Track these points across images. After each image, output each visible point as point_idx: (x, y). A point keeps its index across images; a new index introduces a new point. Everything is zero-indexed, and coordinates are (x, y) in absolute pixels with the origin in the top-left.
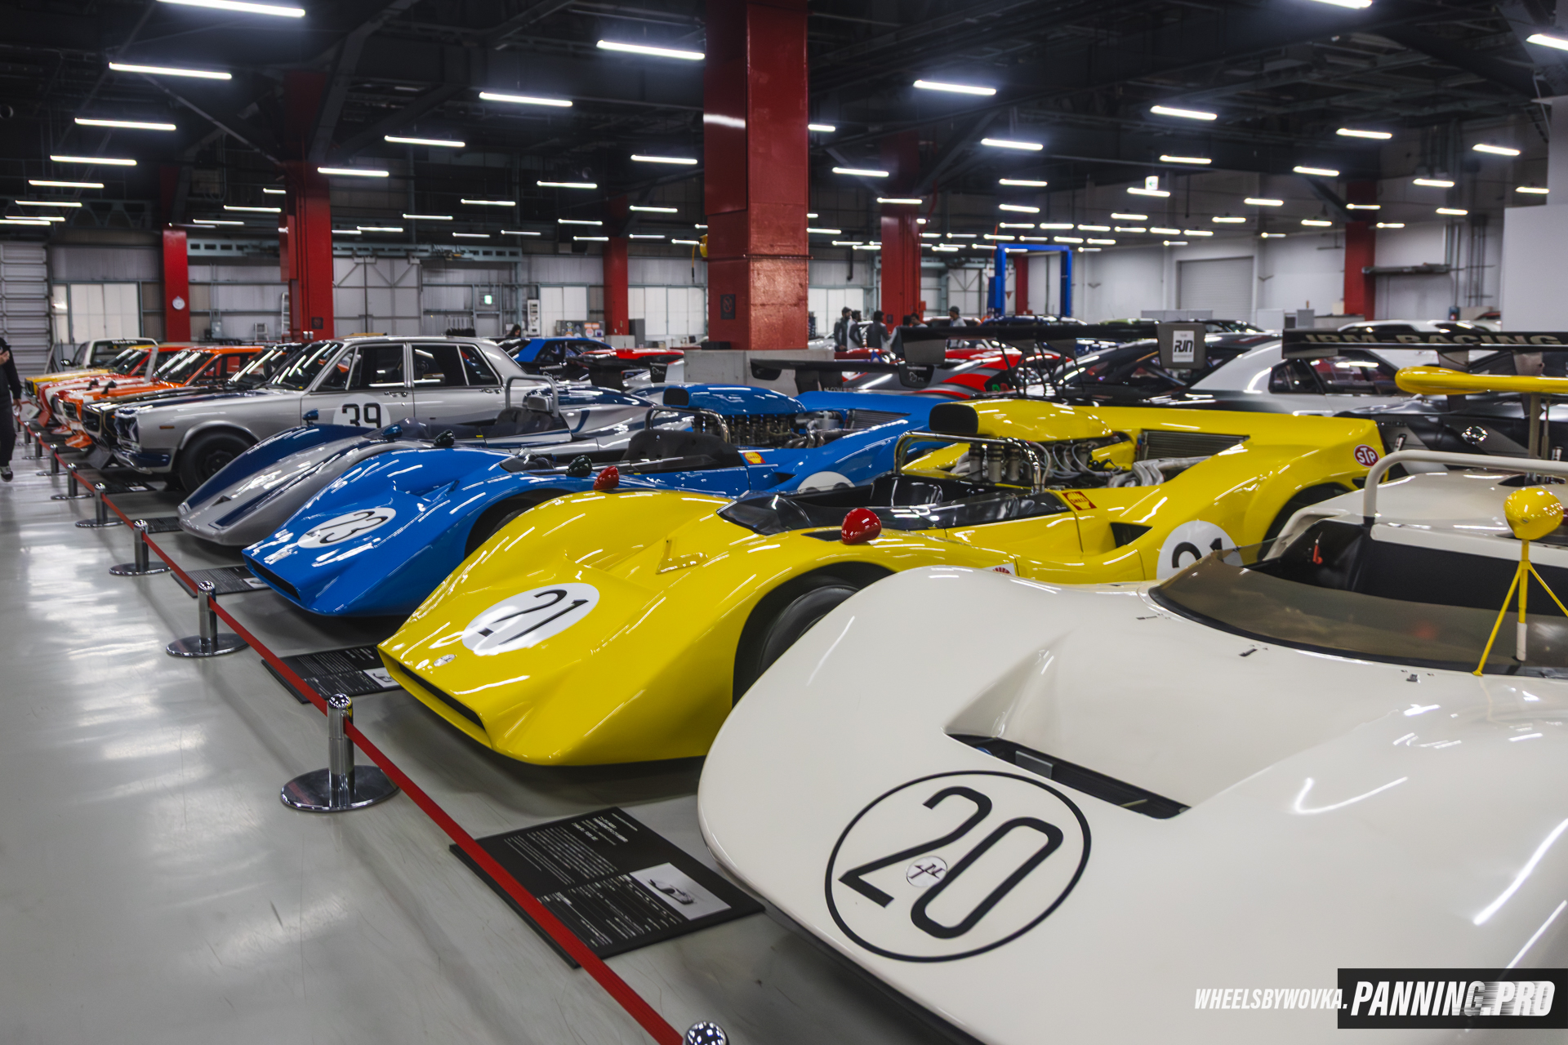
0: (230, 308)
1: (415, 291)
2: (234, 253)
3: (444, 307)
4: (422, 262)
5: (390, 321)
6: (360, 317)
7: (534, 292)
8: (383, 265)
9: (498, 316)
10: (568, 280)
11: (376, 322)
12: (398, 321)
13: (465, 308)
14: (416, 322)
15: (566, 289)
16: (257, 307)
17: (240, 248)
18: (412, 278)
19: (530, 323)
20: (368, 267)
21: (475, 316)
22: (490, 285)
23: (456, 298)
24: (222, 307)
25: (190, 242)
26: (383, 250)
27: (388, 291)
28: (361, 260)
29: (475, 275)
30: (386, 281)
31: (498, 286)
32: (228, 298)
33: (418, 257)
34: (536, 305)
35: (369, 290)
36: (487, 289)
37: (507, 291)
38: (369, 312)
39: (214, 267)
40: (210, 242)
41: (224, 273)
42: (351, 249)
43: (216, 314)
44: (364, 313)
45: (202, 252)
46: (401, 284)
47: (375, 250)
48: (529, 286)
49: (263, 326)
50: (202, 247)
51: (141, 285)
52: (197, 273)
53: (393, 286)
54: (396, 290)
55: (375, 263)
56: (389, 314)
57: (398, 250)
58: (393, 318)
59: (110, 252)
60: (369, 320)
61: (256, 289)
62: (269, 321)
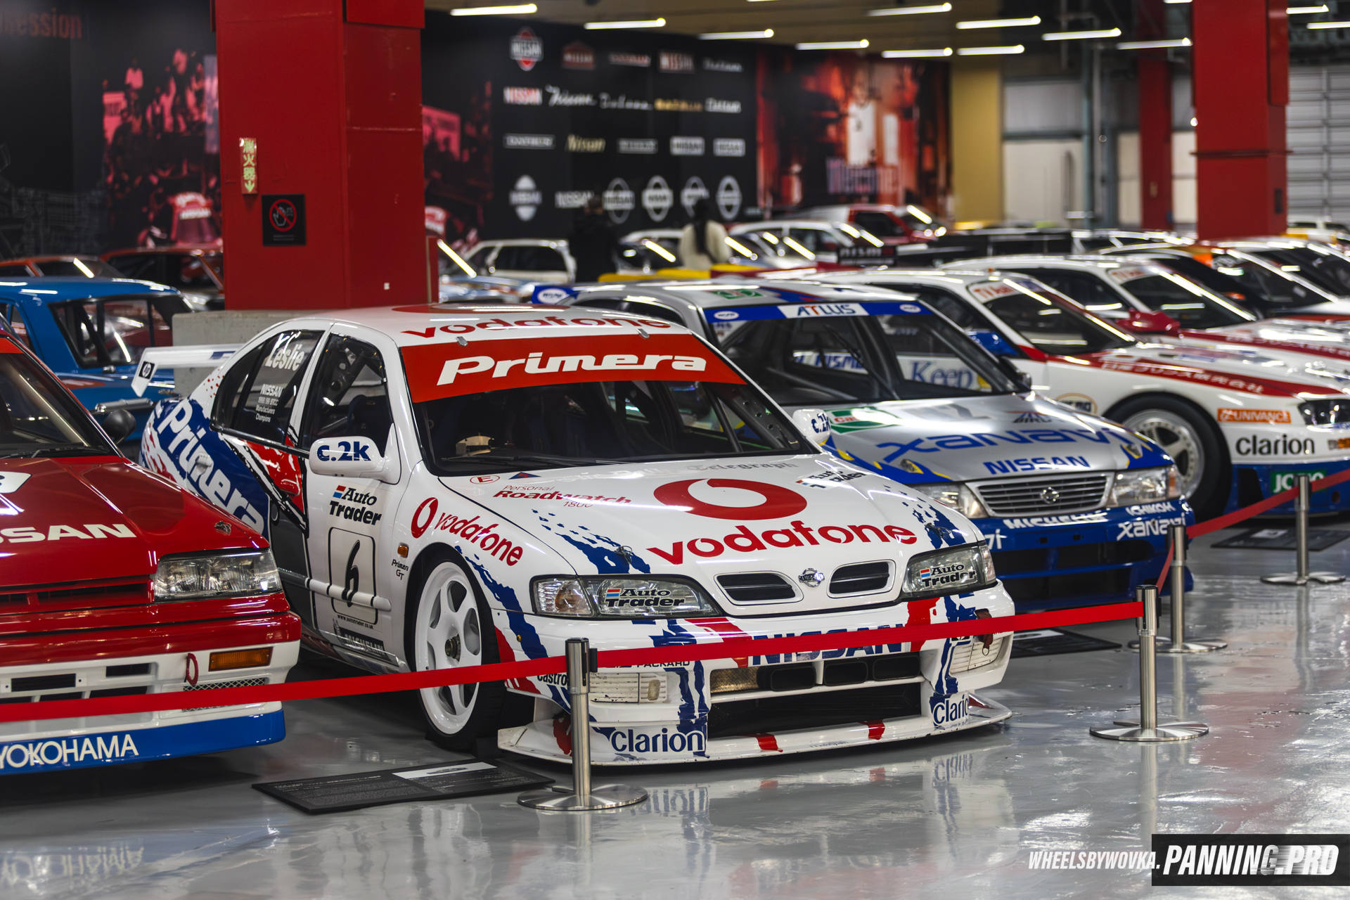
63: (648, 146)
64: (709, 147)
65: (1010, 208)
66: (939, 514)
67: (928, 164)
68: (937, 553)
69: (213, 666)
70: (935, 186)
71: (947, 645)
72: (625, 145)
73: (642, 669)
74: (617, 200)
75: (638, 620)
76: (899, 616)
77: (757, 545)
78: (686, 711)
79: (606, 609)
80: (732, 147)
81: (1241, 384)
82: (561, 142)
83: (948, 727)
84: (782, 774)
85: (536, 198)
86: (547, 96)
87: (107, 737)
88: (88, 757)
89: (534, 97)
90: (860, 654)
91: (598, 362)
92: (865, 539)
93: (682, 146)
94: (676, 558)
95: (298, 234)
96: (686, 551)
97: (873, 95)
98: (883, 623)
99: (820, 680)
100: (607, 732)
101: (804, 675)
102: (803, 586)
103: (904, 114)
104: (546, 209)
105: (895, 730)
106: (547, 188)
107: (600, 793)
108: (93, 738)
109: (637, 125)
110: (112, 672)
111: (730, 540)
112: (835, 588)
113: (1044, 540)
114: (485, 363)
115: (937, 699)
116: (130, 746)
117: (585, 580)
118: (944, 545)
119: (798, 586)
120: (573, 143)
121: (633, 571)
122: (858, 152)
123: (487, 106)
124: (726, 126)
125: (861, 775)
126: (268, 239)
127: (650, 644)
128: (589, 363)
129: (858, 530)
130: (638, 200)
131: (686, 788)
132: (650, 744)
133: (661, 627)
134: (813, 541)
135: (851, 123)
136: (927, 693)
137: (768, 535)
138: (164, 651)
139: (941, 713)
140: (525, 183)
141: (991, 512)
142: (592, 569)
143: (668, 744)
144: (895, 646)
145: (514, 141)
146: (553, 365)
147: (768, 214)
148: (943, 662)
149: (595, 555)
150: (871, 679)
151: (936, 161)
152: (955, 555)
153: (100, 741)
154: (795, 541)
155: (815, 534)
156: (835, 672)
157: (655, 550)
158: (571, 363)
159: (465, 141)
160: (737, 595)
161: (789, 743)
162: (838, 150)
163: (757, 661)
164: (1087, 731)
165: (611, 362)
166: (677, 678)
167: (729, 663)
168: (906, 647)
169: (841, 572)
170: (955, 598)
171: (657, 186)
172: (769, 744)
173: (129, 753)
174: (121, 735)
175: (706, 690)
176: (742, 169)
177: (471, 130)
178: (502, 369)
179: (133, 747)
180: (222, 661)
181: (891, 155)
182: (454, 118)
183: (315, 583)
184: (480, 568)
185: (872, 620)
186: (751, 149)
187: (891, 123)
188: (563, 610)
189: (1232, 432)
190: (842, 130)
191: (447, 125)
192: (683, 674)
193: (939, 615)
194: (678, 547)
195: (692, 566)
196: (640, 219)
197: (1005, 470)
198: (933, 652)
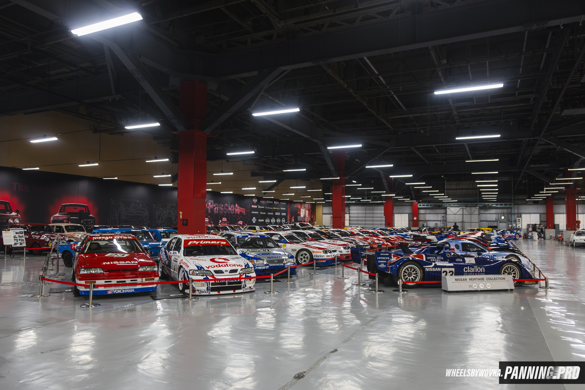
0: (429, 219)
1: (478, 215)
2: (429, 206)
3: (489, 220)
4: (479, 208)
5: (470, 223)
6: (461, 222)
7: (520, 215)
8: (468, 209)
9: (506, 222)
10: (533, 212)
11: (466, 224)
12: (472, 223)
13: (496, 220)
14: (478, 224)
15: (531, 215)
16: (436, 219)
17: (431, 205)
18: (477, 212)
19: (517, 224)
20: (464, 209)
21: (498, 222)
22: (504, 214)
23: (493, 217)
24: (427, 219)
25: (419, 204)
26: (468, 205)
27: (470, 215)
28: (462, 208)
29: (499, 211)
30: (468, 212)
31: (506, 214)
32: (429, 217)
33: (478, 206)
34: (519, 219)
35: (464, 215)
36: (503, 215)
37: (509, 215)
38: (464, 221)
39: (426, 210)
40: (424, 204)
41: (428, 211)
42: (459, 205)
43: (426, 221)
44: (462, 221)
45: (422, 207)
46: (473, 214)
47: (466, 205)
48: (518, 214)
49: (437, 224)
50: (422, 205)
51: (409, 214)
52: (422, 211)
53: (471, 214)
54: (472, 215)
55: (466, 208)
56: (470, 221)
57: (473, 205)
58: (471, 222)
59: (403, 207)
60: (464, 223)
61: (436, 215)
62: (439, 223)
63: (272, 214)
64: (281, 214)
65: (323, 224)
66: (248, 263)
67: (312, 217)
68: (245, 268)
69: (146, 280)
70: (313, 220)
71: (245, 280)
72: (269, 213)
73: (202, 282)
74: (267, 221)
75: (202, 276)
76: (238, 276)
77: (220, 266)
78: (207, 288)
79: (198, 274)
80: (284, 214)
81: (315, 248)
82: (259, 213)
83: (245, 291)
84: (220, 297)
85: (256, 220)
86: (258, 207)
87: (130, 289)
88: (127, 292)
89: (256, 207)
90: (232, 281)
91: (211, 242)
92: (235, 266)
93: (277, 214)
94: (208, 268)
95: (187, 225)
96: (210, 267)
97: (304, 208)
98: (235, 277)
99: (227, 284)
100: (198, 290)
101: (225, 284)
102: (225, 272)
103: (309, 210)
104: (257, 222)
105: (237, 291)
106: (257, 219)
107: (193, 298)
108: (128, 289)
109: (270, 211)
110: (131, 281)
111: (216, 266)
112: (230, 272)
113: (274, 267)
114: (195, 242)
115: (243, 287)
116: (133, 290)
117: (196, 270)
118: (246, 267)
119: (224, 272)
120: (261, 213)
121: (202, 269)
122: (302, 215)
123: (249, 208)
124: (283, 211)
125: (231, 297)
126: (183, 225)
127: (203, 279)
128: (209, 242)
129: (235, 265)
130: (270, 221)
131: (207, 298)
132: (203, 292)
133: (205, 277)
134: (228, 266)
135: (301, 211)
136: (242, 286)
137: (222, 265)
138: (139, 278)
139: (244, 289)
140: (254, 218)
141: (268, 264)
142: (197, 269)
143: (205, 292)
144: (237, 280)
145: (253, 212)
146: (204, 242)
147: (289, 223)
148: (244, 282)
149: (198, 267)
150: (234, 284)
151: (313, 217)
152: (248, 269)
153: (129, 290)
154: (225, 266)
155: (228, 265)
156: (229, 283)
157: (206, 267)
158: (207, 242)
159: (246, 212)
160: (216, 273)
161: (221, 292)
162: (300, 215)
163: (217, 281)
164: (263, 292)
165: (212, 242)
166: (206, 283)
167: (213, 282)
168: (239, 280)
169: (231, 270)
170: (247, 274)
171: (273, 219)
172: (219, 292)
173: (133, 291)
174: (132, 289)
175: (210, 285)
176: (285, 217)
177: (247, 211)
178: (197, 243)
179: (134, 291)
180: (147, 280)
181: (307, 216)
182: (244, 209)
183: (172, 270)
184: (184, 268)
185: (234, 277)
186: (287, 214)
187: (307, 212)
188: (193, 274)
189: (314, 254)
190: (300, 212)
191: (243, 210)
192: (207, 283)
193: (244, 276)
194: (209, 266)
195: (210, 269)
196: (270, 223)
197: (270, 258)
198: (243, 281)
